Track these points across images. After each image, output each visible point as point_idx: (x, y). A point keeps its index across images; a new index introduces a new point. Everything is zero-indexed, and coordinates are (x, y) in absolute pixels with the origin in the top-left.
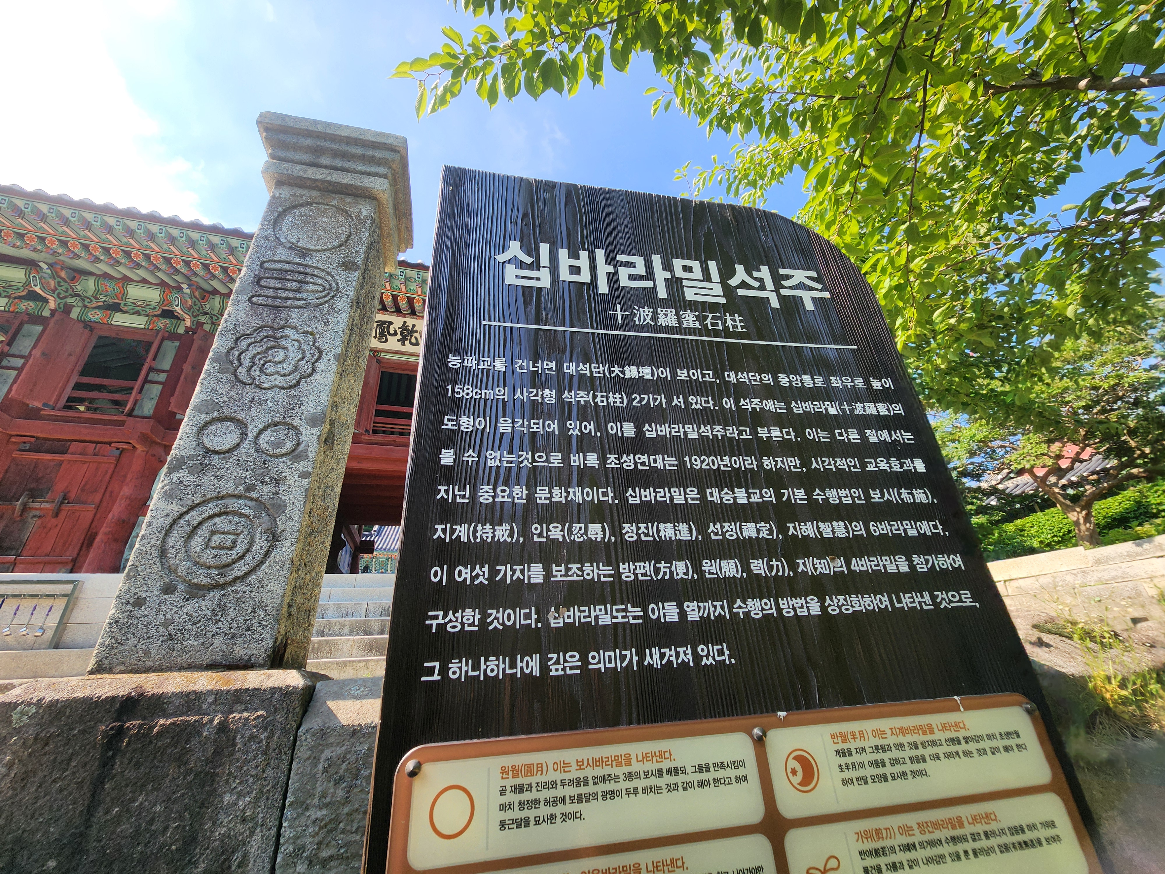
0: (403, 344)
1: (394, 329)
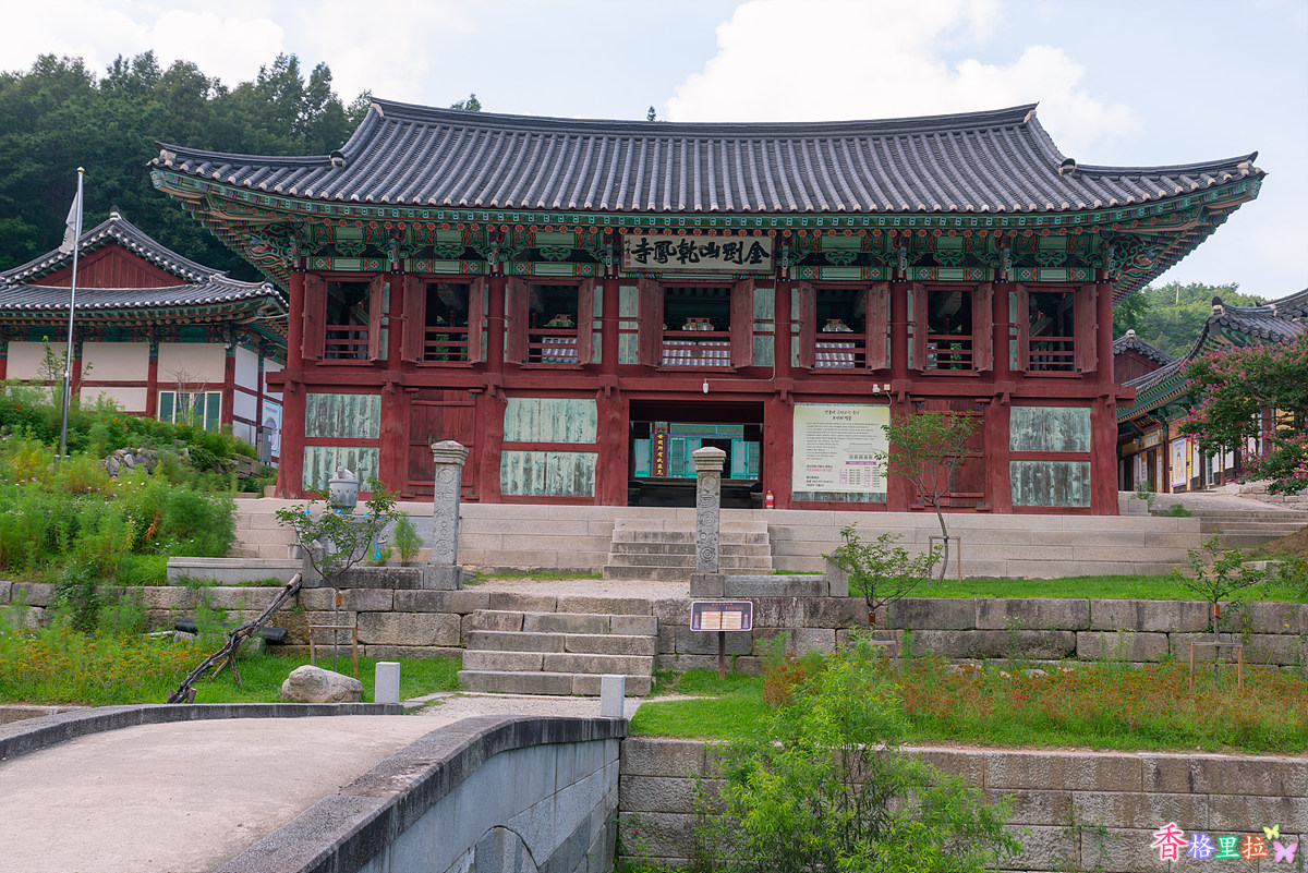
0: (683, 262)
1: (675, 250)
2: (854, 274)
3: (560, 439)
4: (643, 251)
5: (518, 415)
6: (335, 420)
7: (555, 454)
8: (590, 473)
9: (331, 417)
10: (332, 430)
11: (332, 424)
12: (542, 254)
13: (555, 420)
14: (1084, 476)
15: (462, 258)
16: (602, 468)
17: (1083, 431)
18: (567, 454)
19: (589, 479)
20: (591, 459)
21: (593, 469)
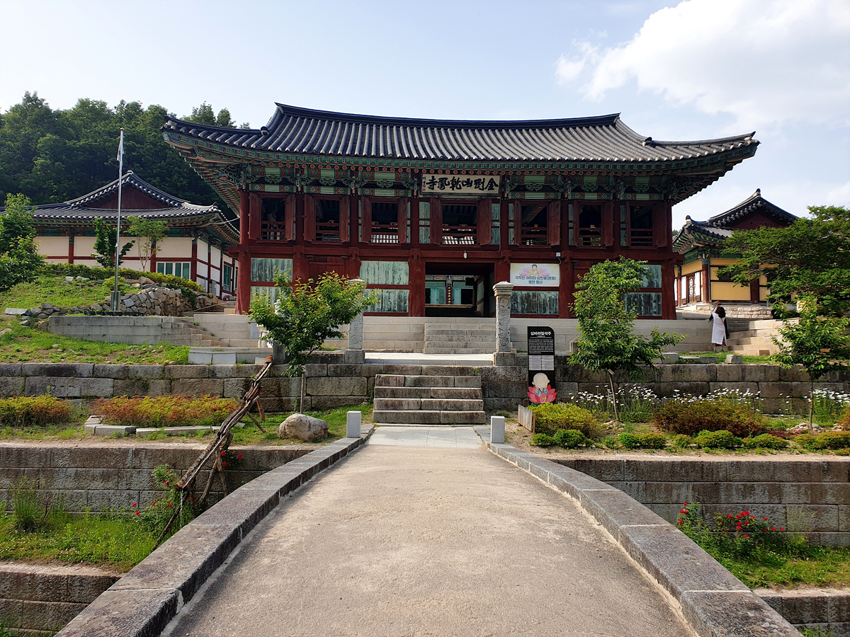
0: (453, 189)
1: (449, 182)
2: (541, 196)
3: (390, 283)
4: (433, 182)
5: (367, 270)
6: (267, 272)
7: (387, 290)
8: (405, 300)
9: (265, 271)
10: (266, 277)
11: (266, 274)
12: (378, 184)
13: (387, 273)
14: (659, 301)
15: (334, 186)
16: (412, 298)
17: (657, 277)
18: (394, 290)
19: (405, 303)
20: (406, 293)
21: (407, 298)
